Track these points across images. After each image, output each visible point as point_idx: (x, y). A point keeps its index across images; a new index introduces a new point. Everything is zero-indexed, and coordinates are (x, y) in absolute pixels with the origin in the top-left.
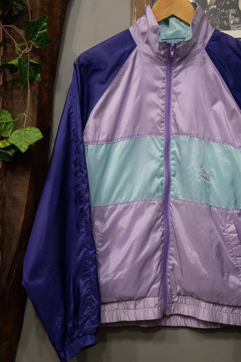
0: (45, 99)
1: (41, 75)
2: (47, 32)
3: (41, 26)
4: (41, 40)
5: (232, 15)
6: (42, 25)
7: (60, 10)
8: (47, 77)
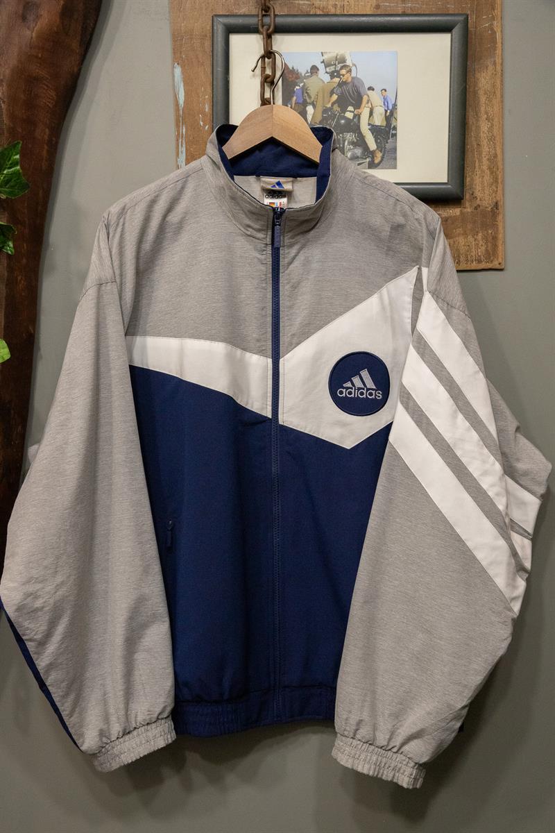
0: (20, 285)
1: (13, 244)
2: (21, 171)
3: (9, 161)
4: (12, 183)
5: (349, 143)
6: (10, 159)
7: (47, 130)
8: (25, 247)
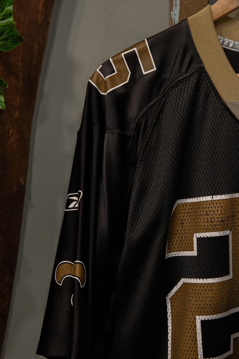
1: (5, 97)
2: (14, 23)
6: (3, 9)
